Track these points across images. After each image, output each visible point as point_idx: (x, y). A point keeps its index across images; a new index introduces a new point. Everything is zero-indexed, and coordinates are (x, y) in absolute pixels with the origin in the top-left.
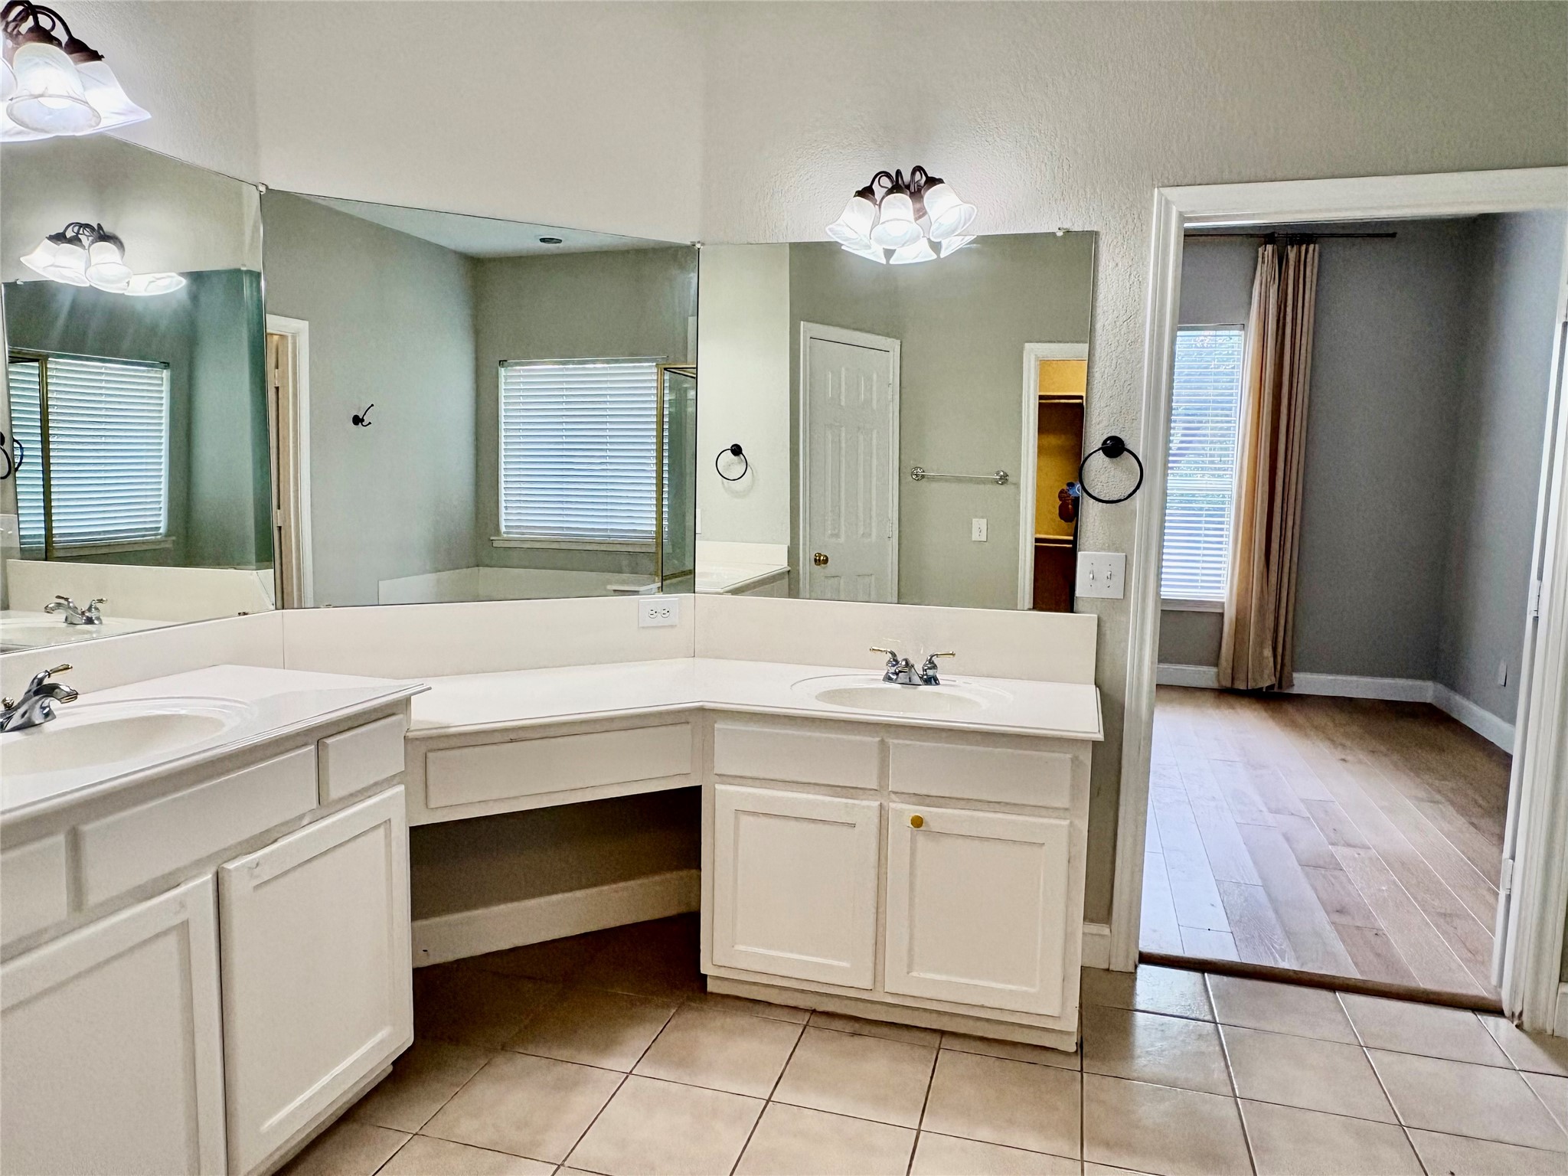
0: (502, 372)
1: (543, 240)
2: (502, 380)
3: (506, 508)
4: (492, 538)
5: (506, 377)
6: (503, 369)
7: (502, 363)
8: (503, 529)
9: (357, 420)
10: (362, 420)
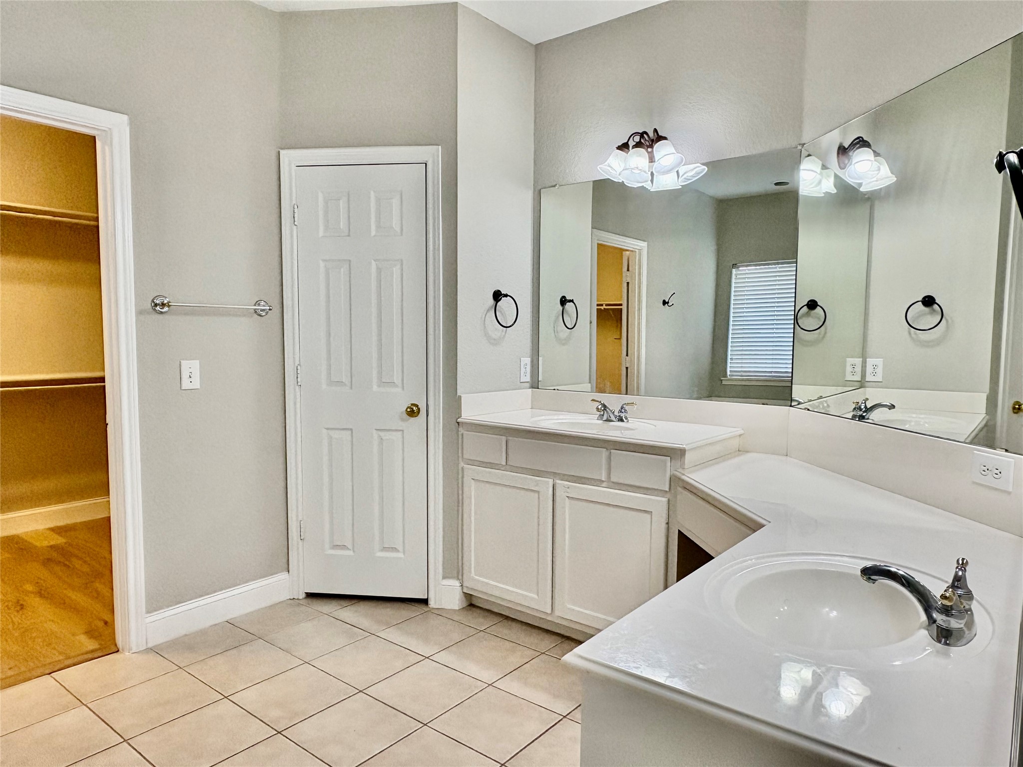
0: (734, 271)
1: (777, 184)
2: (734, 277)
3: (732, 359)
4: (722, 379)
5: (736, 275)
6: (734, 270)
7: (734, 266)
8: (728, 373)
9: (665, 303)
10: (668, 303)
